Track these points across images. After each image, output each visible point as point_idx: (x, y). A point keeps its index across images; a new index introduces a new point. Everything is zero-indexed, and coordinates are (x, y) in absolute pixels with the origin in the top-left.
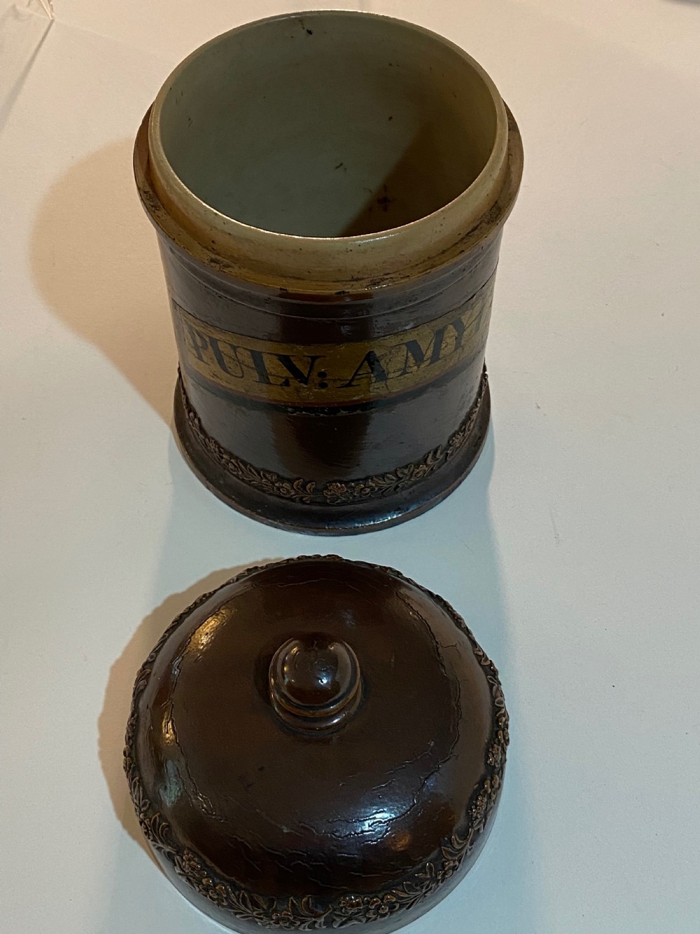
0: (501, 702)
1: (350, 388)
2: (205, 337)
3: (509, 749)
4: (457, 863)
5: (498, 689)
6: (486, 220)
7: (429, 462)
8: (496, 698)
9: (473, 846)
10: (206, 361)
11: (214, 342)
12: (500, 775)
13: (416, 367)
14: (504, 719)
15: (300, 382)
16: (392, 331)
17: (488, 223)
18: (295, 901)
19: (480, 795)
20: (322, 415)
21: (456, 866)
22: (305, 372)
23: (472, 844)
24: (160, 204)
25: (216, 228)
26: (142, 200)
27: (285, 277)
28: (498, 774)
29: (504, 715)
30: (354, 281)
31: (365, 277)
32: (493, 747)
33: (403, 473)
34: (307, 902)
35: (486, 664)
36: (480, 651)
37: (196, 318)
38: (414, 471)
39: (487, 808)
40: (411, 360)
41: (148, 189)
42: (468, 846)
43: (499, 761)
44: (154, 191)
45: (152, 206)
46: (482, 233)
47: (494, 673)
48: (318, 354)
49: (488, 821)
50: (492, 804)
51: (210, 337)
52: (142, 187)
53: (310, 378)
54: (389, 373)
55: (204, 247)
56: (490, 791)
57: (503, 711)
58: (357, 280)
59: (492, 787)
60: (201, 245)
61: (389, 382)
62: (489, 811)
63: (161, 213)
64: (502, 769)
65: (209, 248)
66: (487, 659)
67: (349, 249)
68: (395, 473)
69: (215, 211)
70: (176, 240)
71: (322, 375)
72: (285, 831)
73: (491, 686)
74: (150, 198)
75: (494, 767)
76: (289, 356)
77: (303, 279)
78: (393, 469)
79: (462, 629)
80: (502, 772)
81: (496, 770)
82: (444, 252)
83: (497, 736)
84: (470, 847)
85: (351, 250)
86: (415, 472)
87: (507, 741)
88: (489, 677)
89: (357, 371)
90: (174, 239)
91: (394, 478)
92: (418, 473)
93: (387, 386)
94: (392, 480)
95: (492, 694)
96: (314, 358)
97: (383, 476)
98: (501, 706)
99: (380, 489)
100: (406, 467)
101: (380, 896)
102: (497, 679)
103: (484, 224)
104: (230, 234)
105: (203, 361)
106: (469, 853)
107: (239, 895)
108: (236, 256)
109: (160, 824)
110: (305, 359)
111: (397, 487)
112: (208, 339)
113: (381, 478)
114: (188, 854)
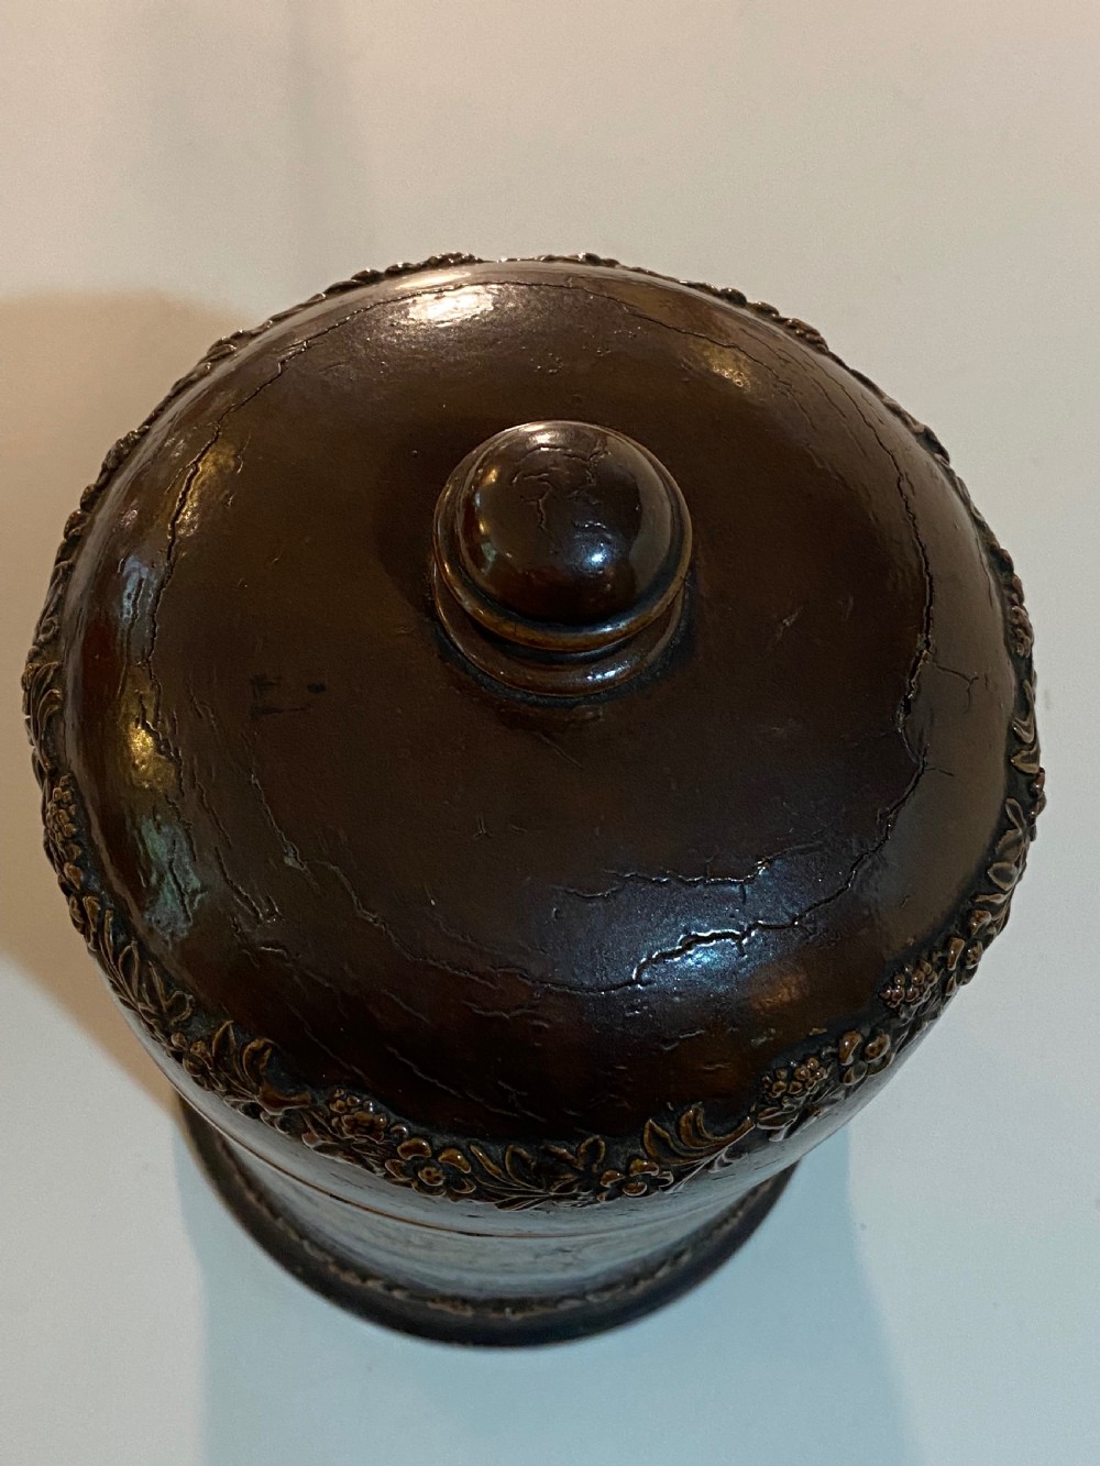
0: (1008, 878)
3: (962, 995)
4: (671, 1179)
5: (1018, 842)
8: (1001, 859)
9: (736, 1162)
12: (899, 1041)
14: (988, 919)
18: (232, 1034)
19: (818, 1055)
21: (667, 1181)
23: (736, 1153)
28: (895, 1035)
29: (995, 910)
32: (918, 966)
34: (256, 1054)
35: (1024, 767)
36: (1027, 729)
39: (819, 1094)
42: (722, 1154)
43: (914, 1007)
47: (1035, 800)
49: (805, 1126)
50: (840, 1095)
56: (850, 1060)
57: (1002, 899)
59: (862, 1054)
62: (823, 1105)
64: (915, 1027)
66: (1035, 758)
72: (289, 861)
73: (1004, 826)
75: (896, 1013)
79: (1015, 657)
80: (910, 1037)
81: (896, 1024)
83: (946, 946)
84: (726, 1161)
87: (966, 974)
88: (1013, 801)
95: (995, 842)
98: (1001, 885)
101: (437, 1142)
102: (1032, 821)
106: (716, 1169)
107: (124, 945)
109: (49, 687)
114: (64, 789)
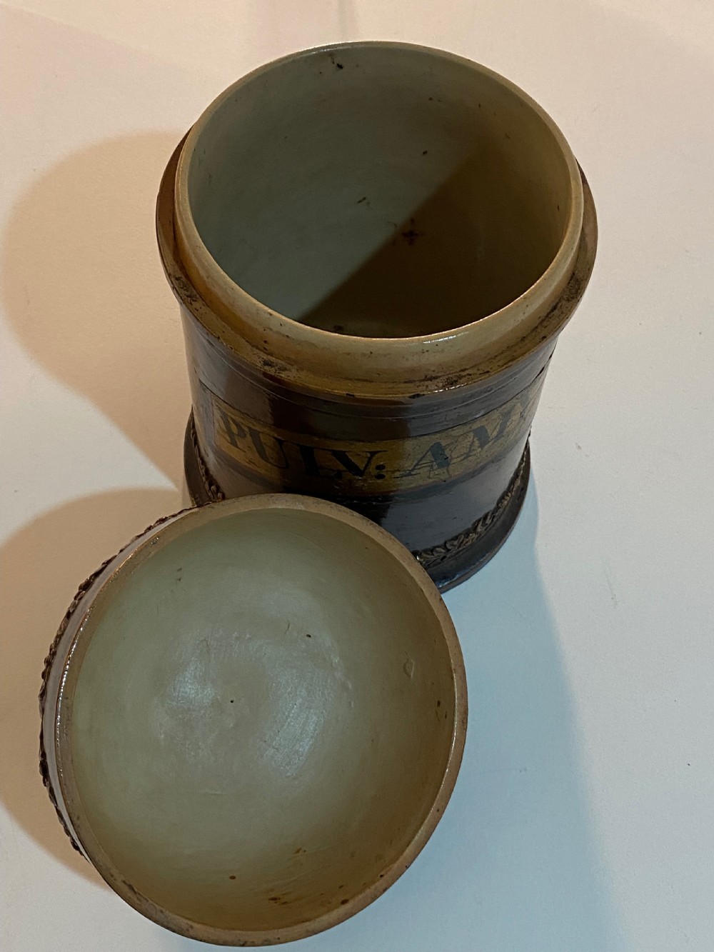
1: (410, 477)
2: (243, 427)
6: (565, 297)
7: (479, 530)
10: (241, 447)
11: (254, 434)
13: (480, 449)
15: (354, 475)
16: (462, 422)
17: (568, 300)
20: (374, 503)
22: (362, 466)
24: (195, 292)
25: (271, 329)
26: (174, 288)
27: (351, 379)
30: (428, 380)
31: (440, 374)
33: (452, 545)
37: (234, 408)
38: (463, 540)
40: (477, 443)
41: (179, 274)
44: (187, 276)
45: (187, 296)
46: (562, 313)
48: (379, 449)
51: (249, 428)
52: (172, 273)
53: (366, 471)
54: (452, 459)
55: (253, 346)
58: (431, 379)
60: (250, 344)
61: (451, 467)
63: (197, 305)
65: (260, 347)
67: (425, 349)
68: (444, 546)
69: (270, 311)
70: (221, 339)
71: (380, 467)
74: (184, 287)
76: (344, 452)
77: (371, 382)
78: (442, 542)
82: (523, 339)
85: (427, 351)
86: (464, 542)
89: (419, 462)
90: (219, 338)
91: (443, 551)
92: (467, 542)
93: (448, 472)
94: (441, 552)
96: (373, 454)
97: (432, 550)
99: (427, 562)
100: (456, 538)
103: (564, 302)
104: (288, 336)
105: (237, 447)
108: (293, 357)
110: (364, 454)
111: (444, 557)
112: (246, 429)
113: (430, 553)
